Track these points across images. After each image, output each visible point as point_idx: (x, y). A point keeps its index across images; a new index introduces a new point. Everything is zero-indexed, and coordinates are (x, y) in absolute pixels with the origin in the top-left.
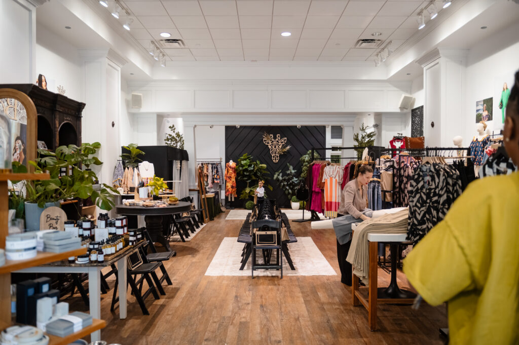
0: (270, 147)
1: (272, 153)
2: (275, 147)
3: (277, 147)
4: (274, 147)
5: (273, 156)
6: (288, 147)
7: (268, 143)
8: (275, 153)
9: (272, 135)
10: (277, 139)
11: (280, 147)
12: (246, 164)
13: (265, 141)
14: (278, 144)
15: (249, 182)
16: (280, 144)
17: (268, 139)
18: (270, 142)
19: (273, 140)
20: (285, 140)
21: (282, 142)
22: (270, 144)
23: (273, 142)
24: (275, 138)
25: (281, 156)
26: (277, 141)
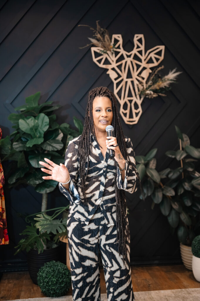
0: (113, 75)
1: (119, 93)
2: (129, 76)
3: (135, 74)
4: (124, 75)
5: (122, 102)
6: (172, 76)
7: (107, 62)
8: (130, 95)
9: (119, 37)
10: (135, 51)
11: (145, 74)
12: (35, 128)
13: (97, 55)
14: (138, 66)
15: (48, 194)
16: (143, 64)
17: (106, 48)
18: (113, 59)
19: (122, 51)
20: (159, 53)
21: (150, 61)
22: (114, 65)
23: (122, 58)
24: (128, 45)
25: (147, 102)
26: (136, 57)
